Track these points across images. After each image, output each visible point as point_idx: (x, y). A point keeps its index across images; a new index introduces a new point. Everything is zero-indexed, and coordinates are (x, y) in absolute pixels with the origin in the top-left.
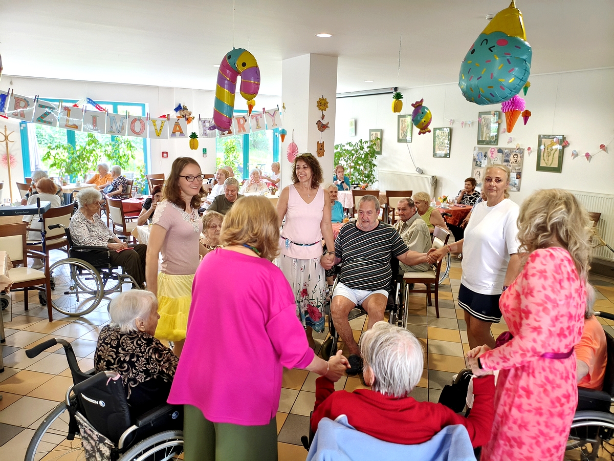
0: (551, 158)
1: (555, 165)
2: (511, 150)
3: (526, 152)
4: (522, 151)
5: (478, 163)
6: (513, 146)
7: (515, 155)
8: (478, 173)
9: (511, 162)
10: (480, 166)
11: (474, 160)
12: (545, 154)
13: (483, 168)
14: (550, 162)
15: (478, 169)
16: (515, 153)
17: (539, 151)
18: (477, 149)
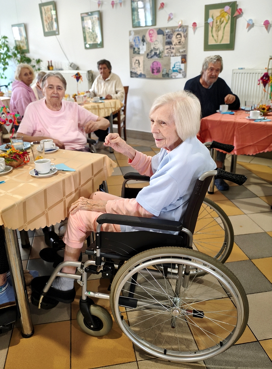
0: (220, 33)
1: (226, 41)
2: (173, 29)
3: (190, 30)
4: (185, 29)
5: (136, 50)
6: (174, 23)
7: (178, 34)
8: (137, 62)
9: (174, 44)
10: (139, 54)
11: (131, 47)
12: (214, 29)
13: (142, 55)
14: (220, 38)
15: (137, 57)
16: (177, 32)
17: (207, 25)
18: (133, 33)
